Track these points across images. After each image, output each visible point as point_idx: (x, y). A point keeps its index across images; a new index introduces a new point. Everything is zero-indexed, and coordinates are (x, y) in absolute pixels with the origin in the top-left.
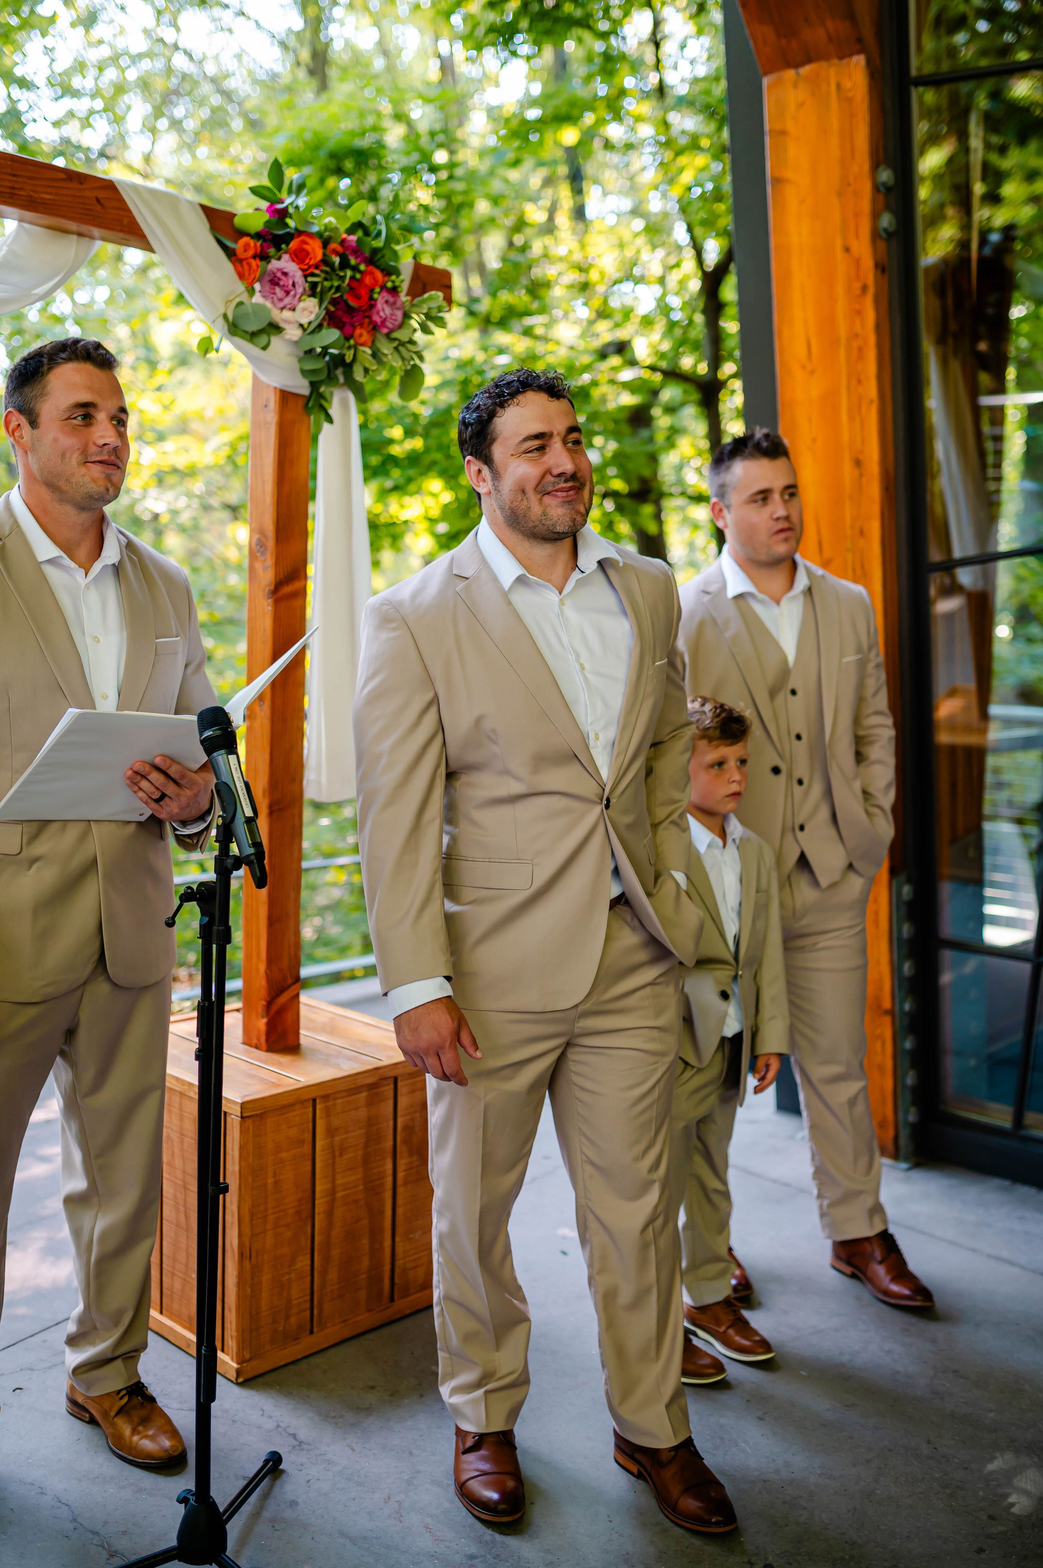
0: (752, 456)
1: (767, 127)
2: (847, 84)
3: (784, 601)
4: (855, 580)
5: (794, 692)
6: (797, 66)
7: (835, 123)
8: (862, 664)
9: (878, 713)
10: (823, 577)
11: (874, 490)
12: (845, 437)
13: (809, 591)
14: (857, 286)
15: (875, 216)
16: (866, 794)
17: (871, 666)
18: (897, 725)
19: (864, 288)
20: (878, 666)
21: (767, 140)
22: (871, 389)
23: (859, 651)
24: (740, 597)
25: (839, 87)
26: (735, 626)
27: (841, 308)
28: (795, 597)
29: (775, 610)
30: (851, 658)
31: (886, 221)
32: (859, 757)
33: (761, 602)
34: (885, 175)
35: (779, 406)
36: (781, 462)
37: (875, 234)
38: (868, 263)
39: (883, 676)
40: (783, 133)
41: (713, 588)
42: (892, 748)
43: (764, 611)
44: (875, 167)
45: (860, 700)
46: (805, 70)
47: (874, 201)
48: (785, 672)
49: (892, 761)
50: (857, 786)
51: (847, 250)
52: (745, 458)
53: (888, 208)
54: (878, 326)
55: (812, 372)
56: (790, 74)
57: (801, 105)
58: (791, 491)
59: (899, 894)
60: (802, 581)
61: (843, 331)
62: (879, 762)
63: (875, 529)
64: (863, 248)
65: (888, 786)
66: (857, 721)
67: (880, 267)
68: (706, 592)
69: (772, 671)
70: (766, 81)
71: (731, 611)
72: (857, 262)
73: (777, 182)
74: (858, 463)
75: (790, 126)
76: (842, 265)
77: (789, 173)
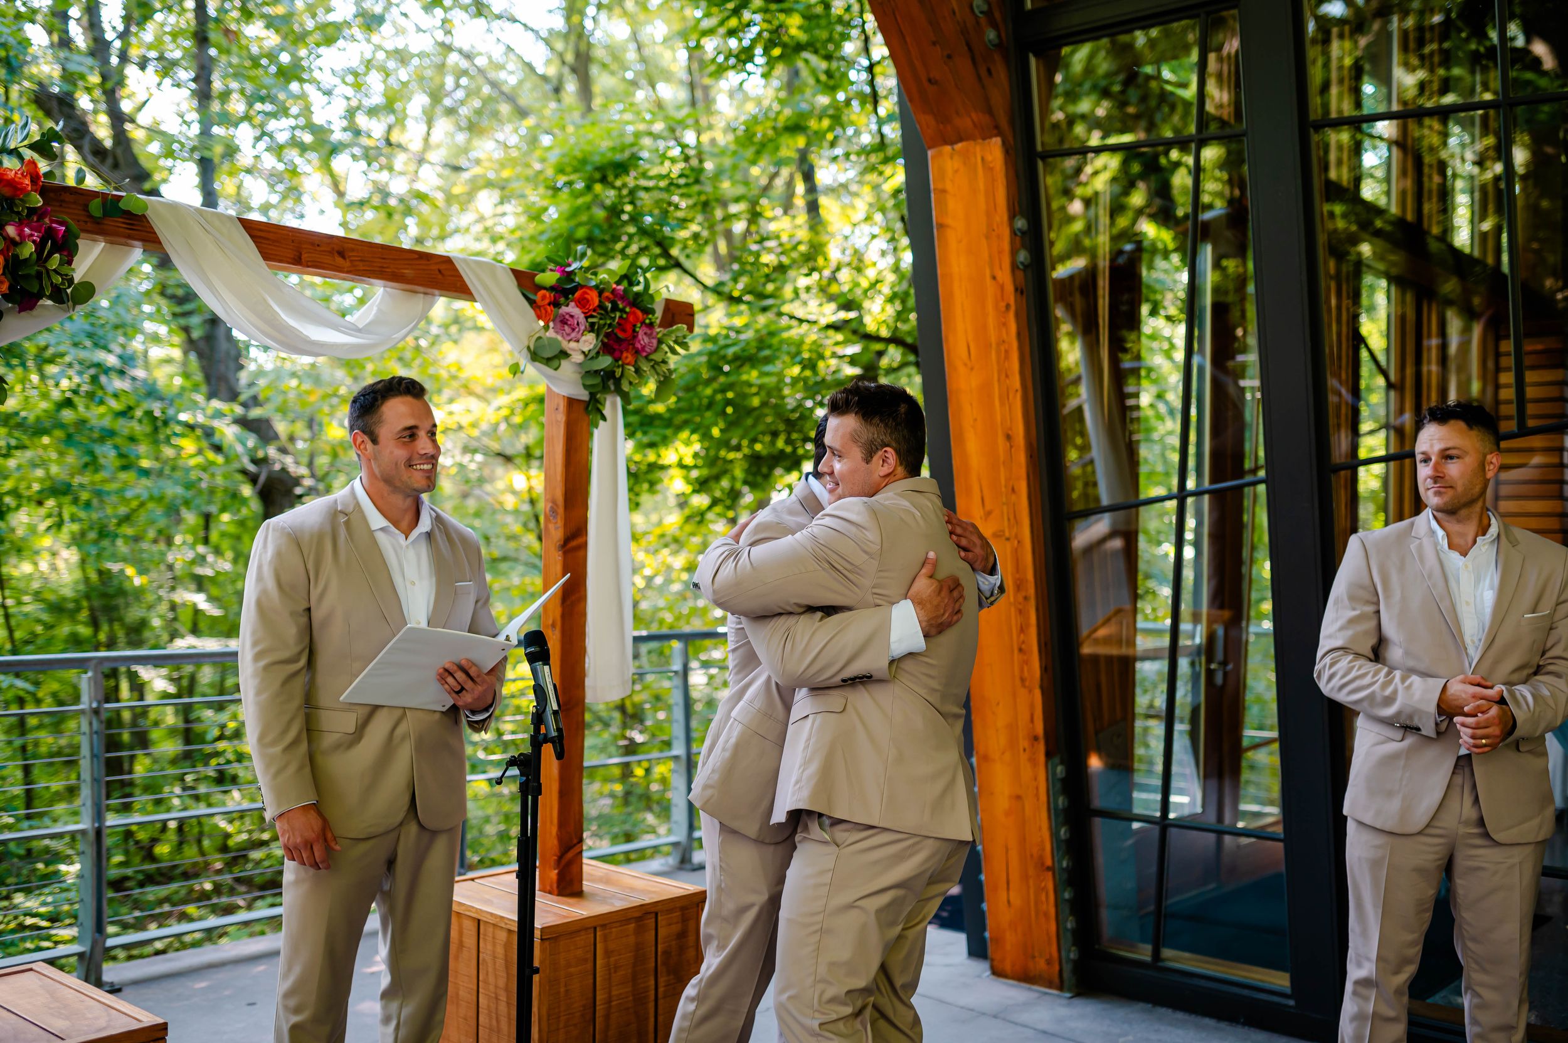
1: (932, 186)
2: (989, 158)
6: (952, 143)
7: (981, 184)
11: (1021, 458)
12: (998, 418)
14: (1003, 305)
15: (1014, 253)
19: (1008, 306)
21: (933, 196)
25: (983, 159)
27: (991, 321)
31: (1023, 256)
34: (1021, 223)
37: (1014, 266)
38: (1010, 288)
40: (944, 191)
44: (1012, 217)
46: (959, 146)
47: (1012, 243)
51: (994, 278)
53: (1024, 246)
54: (1019, 334)
55: (972, 368)
56: (947, 149)
57: (956, 171)
59: (1054, 773)
61: (993, 338)
63: (1023, 487)
64: (1005, 276)
67: (1019, 291)
70: (930, 153)
72: (1002, 287)
73: (941, 226)
74: (1008, 437)
75: (949, 186)
76: (991, 288)
77: (949, 221)
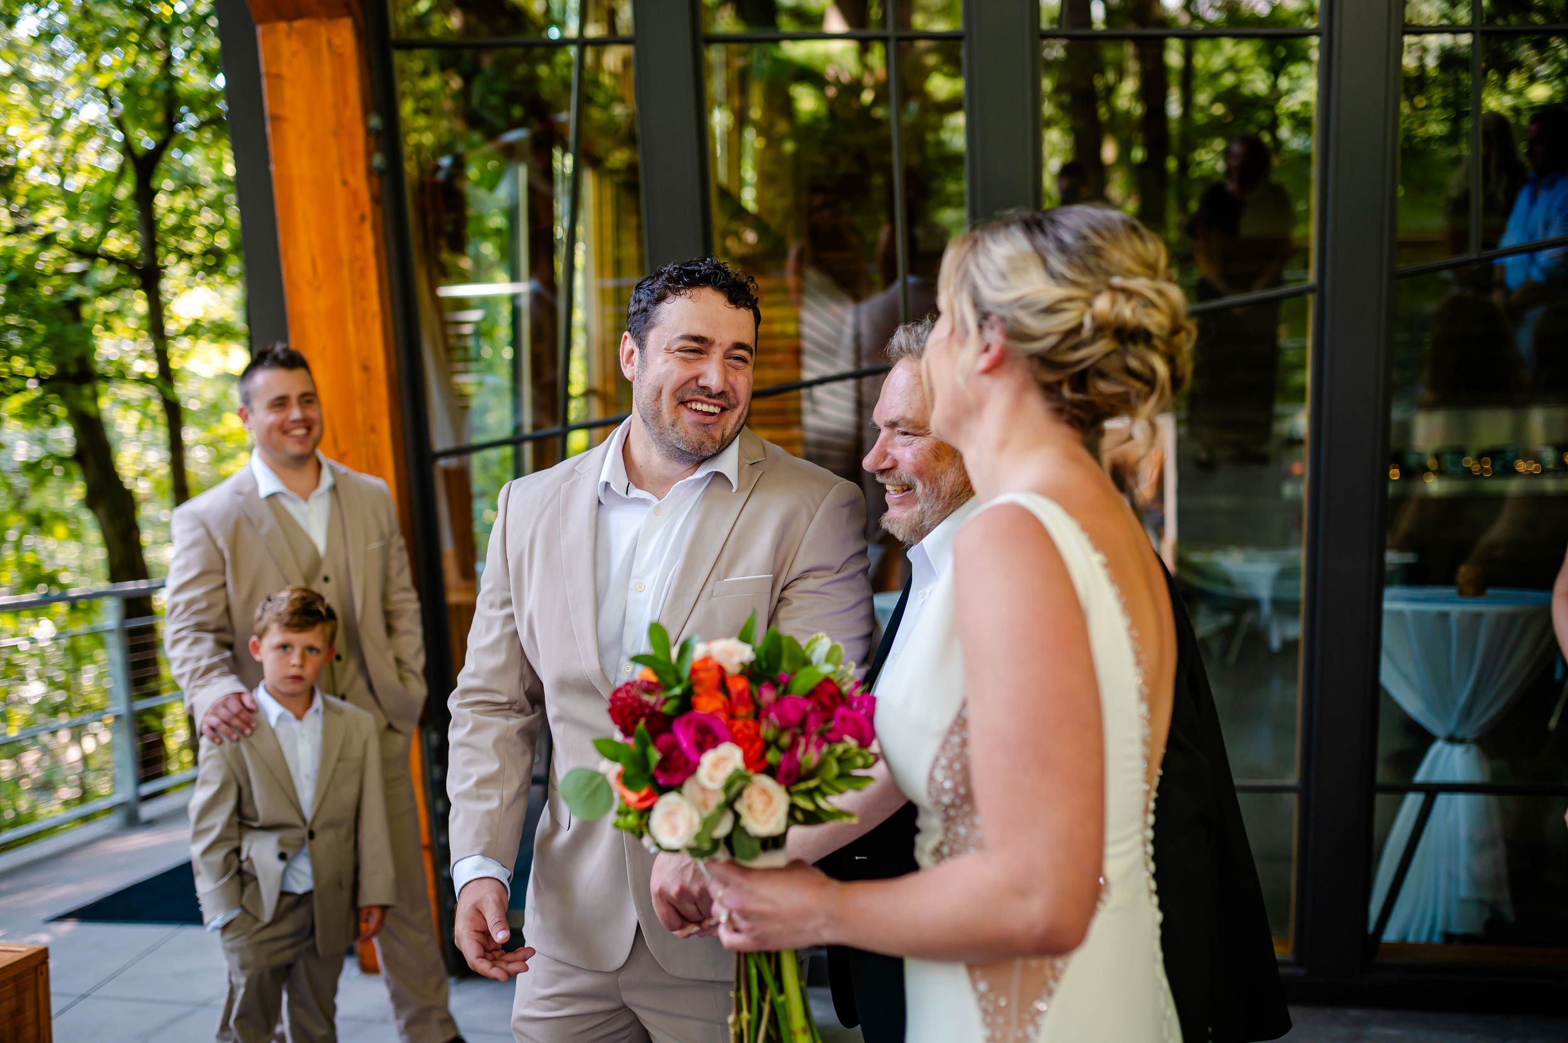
0: (271, 366)
1: (263, 69)
2: (337, 41)
3: (312, 499)
4: (370, 472)
5: (326, 579)
6: (289, 19)
7: (327, 70)
8: (385, 550)
9: (404, 589)
10: (346, 474)
11: (381, 391)
12: (353, 345)
13: (334, 489)
14: (356, 216)
15: (369, 155)
16: (399, 662)
17: (393, 551)
18: (421, 598)
19: (363, 218)
20: (400, 549)
21: (264, 82)
22: (374, 304)
23: (382, 537)
24: (272, 497)
25: (330, 43)
26: (269, 523)
27: (343, 232)
28: (321, 495)
29: (304, 507)
30: (375, 545)
31: (378, 160)
32: (390, 630)
33: (292, 500)
34: (375, 121)
35: (289, 318)
36: (299, 373)
37: (370, 171)
38: (365, 196)
39: (405, 557)
40: (279, 76)
41: (247, 488)
42: (418, 618)
43: (294, 508)
44: (366, 112)
45: (386, 580)
46: (298, 24)
47: (367, 143)
48: (317, 562)
49: (418, 630)
50: (390, 656)
51: (345, 183)
52: (265, 368)
53: (378, 148)
54: (377, 251)
55: (318, 289)
56: (282, 26)
57: (294, 54)
58: (308, 398)
59: (428, 742)
60: (327, 479)
61: (345, 251)
62: (408, 632)
63: (384, 425)
64: (360, 182)
65: (418, 652)
66: (385, 598)
67: (376, 200)
68: (239, 493)
69: (305, 561)
70: (260, 30)
71: (265, 509)
72: (355, 195)
73: (276, 118)
74: (366, 368)
75: (285, 70)
76: (341, 197)
77: (286, 113)
